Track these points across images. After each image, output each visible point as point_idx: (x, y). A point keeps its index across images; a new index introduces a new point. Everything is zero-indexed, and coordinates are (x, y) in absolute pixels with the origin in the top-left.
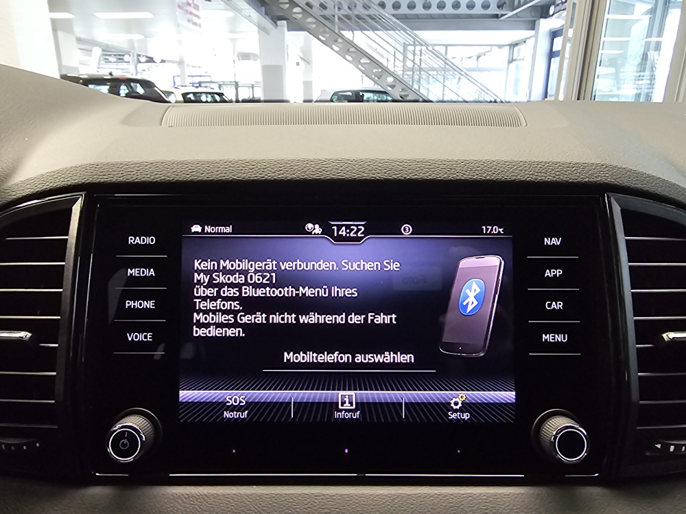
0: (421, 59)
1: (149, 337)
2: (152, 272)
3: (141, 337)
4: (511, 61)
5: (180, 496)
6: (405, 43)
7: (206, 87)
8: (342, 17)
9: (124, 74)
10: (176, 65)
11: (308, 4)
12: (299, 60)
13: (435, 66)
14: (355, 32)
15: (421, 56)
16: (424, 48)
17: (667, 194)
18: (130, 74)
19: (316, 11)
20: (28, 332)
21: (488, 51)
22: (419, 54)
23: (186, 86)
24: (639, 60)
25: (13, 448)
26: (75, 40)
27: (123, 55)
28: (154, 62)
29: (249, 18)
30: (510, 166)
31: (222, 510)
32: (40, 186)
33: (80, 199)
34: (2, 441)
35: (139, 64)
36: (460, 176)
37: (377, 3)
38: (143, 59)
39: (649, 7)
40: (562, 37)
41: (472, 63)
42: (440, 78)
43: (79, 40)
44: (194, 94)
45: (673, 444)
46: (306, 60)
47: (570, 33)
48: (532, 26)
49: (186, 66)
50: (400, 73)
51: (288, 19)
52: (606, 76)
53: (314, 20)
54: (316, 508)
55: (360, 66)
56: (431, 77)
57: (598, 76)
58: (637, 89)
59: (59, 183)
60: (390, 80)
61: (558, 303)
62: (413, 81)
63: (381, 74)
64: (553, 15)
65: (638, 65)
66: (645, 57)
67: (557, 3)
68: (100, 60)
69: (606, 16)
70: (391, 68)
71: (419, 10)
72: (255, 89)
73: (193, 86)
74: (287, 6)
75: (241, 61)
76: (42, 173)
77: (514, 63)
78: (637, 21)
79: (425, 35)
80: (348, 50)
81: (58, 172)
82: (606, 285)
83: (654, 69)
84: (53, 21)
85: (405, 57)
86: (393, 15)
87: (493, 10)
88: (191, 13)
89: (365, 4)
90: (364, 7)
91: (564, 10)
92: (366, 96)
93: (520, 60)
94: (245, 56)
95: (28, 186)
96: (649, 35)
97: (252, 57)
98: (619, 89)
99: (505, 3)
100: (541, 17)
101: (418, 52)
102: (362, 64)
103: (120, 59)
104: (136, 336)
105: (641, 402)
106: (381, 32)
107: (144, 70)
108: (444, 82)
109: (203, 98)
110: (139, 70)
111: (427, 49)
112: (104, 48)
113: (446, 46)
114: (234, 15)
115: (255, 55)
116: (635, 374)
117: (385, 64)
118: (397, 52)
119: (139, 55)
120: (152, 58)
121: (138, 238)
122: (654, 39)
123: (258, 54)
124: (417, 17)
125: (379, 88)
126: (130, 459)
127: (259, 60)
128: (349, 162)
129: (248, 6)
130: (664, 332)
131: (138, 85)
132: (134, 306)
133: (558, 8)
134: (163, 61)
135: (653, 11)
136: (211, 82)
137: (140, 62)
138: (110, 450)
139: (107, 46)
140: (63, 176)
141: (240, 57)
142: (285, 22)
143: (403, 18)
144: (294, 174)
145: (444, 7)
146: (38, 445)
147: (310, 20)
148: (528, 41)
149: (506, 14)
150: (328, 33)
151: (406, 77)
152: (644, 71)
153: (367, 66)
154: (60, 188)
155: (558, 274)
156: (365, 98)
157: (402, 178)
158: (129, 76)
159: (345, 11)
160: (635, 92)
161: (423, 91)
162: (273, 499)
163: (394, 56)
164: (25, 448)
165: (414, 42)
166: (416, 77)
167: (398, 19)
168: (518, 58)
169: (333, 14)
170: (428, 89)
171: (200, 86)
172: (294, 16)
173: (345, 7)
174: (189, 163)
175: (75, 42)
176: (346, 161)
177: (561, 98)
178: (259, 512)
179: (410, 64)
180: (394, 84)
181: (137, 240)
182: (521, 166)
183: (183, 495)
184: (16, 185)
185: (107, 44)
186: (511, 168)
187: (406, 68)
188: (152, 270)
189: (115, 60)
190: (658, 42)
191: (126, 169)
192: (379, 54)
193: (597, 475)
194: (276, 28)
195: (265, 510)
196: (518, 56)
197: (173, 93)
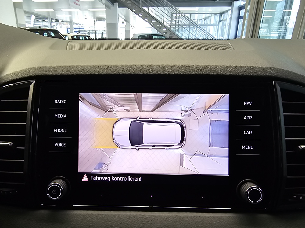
0: (179, 20)
1: (64, 145)
2: (65, 116)
3: (60, 145)
4: (220, 21)
6: (172, 13)
7: (82, 33)
8: (144, 1)
9: (45, 27)
10: (68, 23)
12: (123, 21)
13: (186, 23)
14: (149, 8)
15: (179, 18)
16: (180, 15)
18: (48, 27)
20: (12, 142)
21: (210, 17)
22: (178, 18)
23: (73, 33)
24: (279, 20)
25: (6, 193)
26: (23, 12)
27: (45, 19)
28: (59, 22)
29: (101, 2)
31: (98, 221)
32: (15, 77)
33: (33, 83)
34: (1, 190)
36: (206, 73)
38: (54, 21)
40: (244, 10)
41: (202, 22)
42: (188, 29)
43: (25, 12)
44: (77, 36)
45: (301, 196)
46: (127, 20)
47: (249, 7)
48: (231, 4)
49: (73, 23)
50: (169, 26)
51: (119, 2)
52: (264, 28)
53: (131, 2)
54: (139, 221)
55: (151, 24)
56: (183, 28)
57: (261, 27)
58: (279, 34)
59: (23, 76)
60: (165, 29)
61: (250, 131)
62: (175, 31)
63: (161, 27)
65: (279, 23)
66: (283, 19)
68: (34, 21)
70: (165, 24)
72: (104, 34)
73: (76, 33)
76: (16, 71)
77: (222, 22)
78: (280, 2)
79: (181, 9)
80: (146, 16)
81: (23, 70)
82: (273, 124)
83: (287, 24)
84: (14, 4)
85: (172, 19)
92: (154, 37)
93: (224, 20)
94: (99, 19)
95: (10, 77)
96: (285, 8)
97: (102, 20)
98: (270, 34)
100: (235, 0)
101: (178, 17)
103: (43, 20)
105: (288, 177)
106: (161, 8)
107: (54, 26)
108: (189, 30)
109: (81, 38)
110: (52, 26)
111: (182, 15)
112: (36, 15)
113: (191, 14)
116: (286, 164)
117: (162, 22)
118: (168, 17)
119: (52, 19)
120: (58, 20)
121: (59, 100)
122: (287, 10)
123: (105, 17)
125: (160, 33)
126: (57, 198)
127: (105, 21)
128: (155, 66)
130: (299, 145)
131: (52, 32)
132: (58, 131)
134: (63, 21)
136: (84, 31)
137: (52, 22)
138: (48, 194)
140: (25, 72)
141: (97, 20)
142: (117, 3)
143: (171, 1)
144: (129, 72)
146: (16, 191)
147: (129, 2)
148: (228, 12)
150: (137, 8)
151: (172, 28)
152: (282, 25)
153: (154, 23)
154: (24, 78)
155: (250, 118)
156: (153, 38)
157: (179, 74)
160: (277, 35)
161: (180, 35)
162: (120, 217)
163: (167, 18)
164: (11, 193)
165: (176, 12)
166: (177, 28)
167: (169, 2)
168: (224, 19)
170: (182, 34)
171: (79, 33)
174: (82, 67)
175: (23, 13)
176: (153, 66)
177: (244, 37)
178: (114, 222)
179: (174, 22)
180: (166, 31)
181: (59, 102)
182: (234, 68)
183: (80, 214)
184: (5, 76)
185: (38, 14)
186: (230, 69)
187: (172, 24)
188: (65, 115)
189: (41, 21)
190: (289, 11)
191: (53, 69)
192: (160, 17)
193: (265, 209)
194: (113, 6)
195: (116, 222)
196: (223, 18)
197: (67, 36)
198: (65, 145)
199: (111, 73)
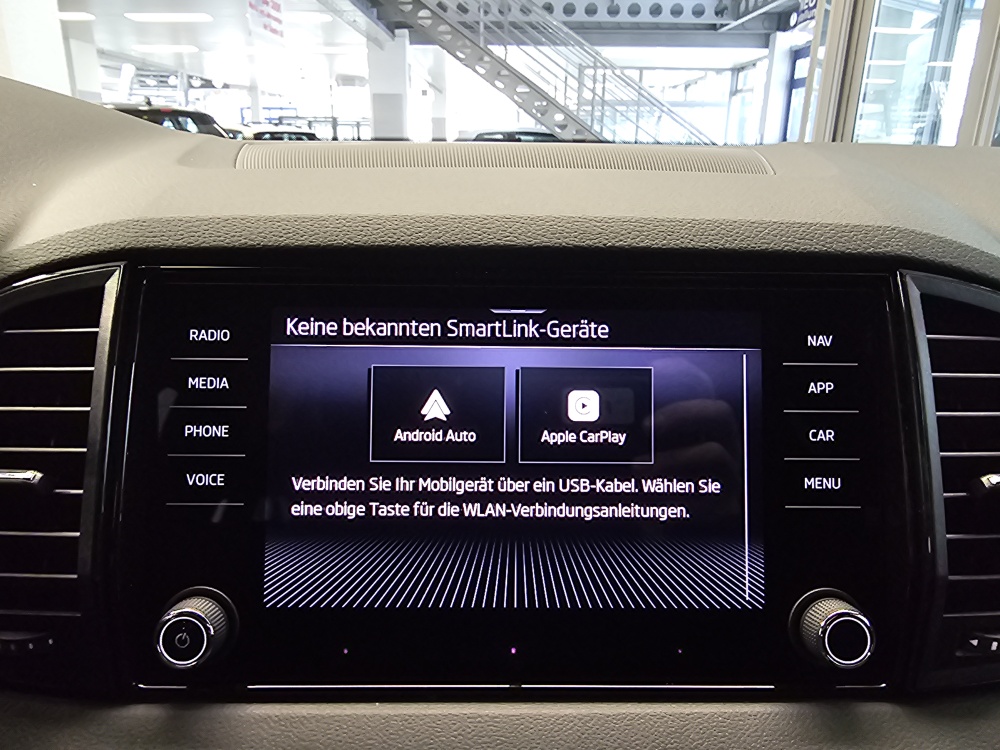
0: (604, 88)
1: (219, 479)
2: (225, 383)
3: (207, 480)
4: (734, 92)
5: (266, 719)
6: (580, 65)
7: (289, 124)
8: (491, 25)
9: (169, 104)
10: (245, 92)
11: (441, 5)
12: (427, 87)
13: (625, 98)
14: (508, 47)
15: (604, 82)
16: (609, 72)
17: (988, 273)
18: (177, 104)
19: (453, 15)
20: (39, 471)
21: (701, 78)
22: (602, 81)
23: (260, 123)
24: (917, 94)
25: (13, 647)
26: (95, 52)
27: (168, 77)
28: (214, 87)
29: (353, 24)
30: (759, 229)
31: (329, 739)
32: (57, 253)
33: (117, 273)
35: (191, 90)
36: (687, 243)
37: (541, 5)
38: (196, 83)
39: (934, 16)
40: (808, 59)
41: (678, 95)
42: (632, 116)
43: (101, 53)
44: (272, 134)
45: (995, 640)
46: (437, 87)
47: (821, 52)
48: (766, 41)
49: (259, 92)
50: (573, 107)
51: (411, 27)
52: (871, 115)
53: (449, 29)
54: (470, 736)
55: (516, 98)
56: (618, 114)
57: (862, 115)
58: (916, 135)
59: (85, 248)
60: (559, 117)
61: (828, 431)
62: (592, 120)
63: (547, 108)
64: (795, 26)
65: (917, 100)
66: (926, 90)
67: (801, 8)
68: (132, 83)
69: (874, 29)
70: (561, 100)
71: (602, 16)
72: (361, 128)
73: (270, 123)
74: (410, 7)
75: (341, 87)
76: (59, 232)
77: (739, 95)
78: (915, 37)
79: (609, 52)
80: (499, 73)
81: (84, 231)
82: (900, 405)
83: (939, 107)
84: (65, 25)
85: (581, 84)
86: (565, 23)
87: (709, 18)
88: (269, 16)
89: (523, 6)
90: (521, 10)
91: (812, 18)
92: (524, 139)
93: (747, 91)
94: (347, 80)
95: (39, 253)
96: (933, 57)
97: (357, 82)
98: (889, 134)
99: (726, 8)
100: (779, 29)
101: (600, 78)
102: (518, 94)
103: (162, 82)
104: (200, 478)
105: (951, 578)
106: (547, 48)
107: (198, 99)
108: (637, 121)
110: (190, 98)
111: (614, 73)
112: (139, 65)
113: (641, 69)
114: (331, 19)
115: (362, 79)
116: (943, 536)
117: (552, 94)
118: (569, 77)
119: (191, 77)
120: (210, 81)
121: (203, 332)
122: (940, 64)
123: (367, 78)
124: (599, 26)
125: (543, 129)
126: (192, 662)
127: (368, 85)
128: (522, 221)
129: (352, 7)
130: (985, 475)
131: (189, 120)
132: (198, 433)
133: (802, 16)
134: (226, 86)
135: (938, 23)
136: (297, 117)
137: (192, 87)
138: (161, 648)
139: (144, 62)
140: (92, 237)
141: (340, 82)
142: (406, 31)
143: (580, 28)
144: (440, 238)
145: (638, 13)
146: (51, 642)
147: (443, 28)
148: (758, 63)
149: (726, 25)
150: (468, 47)
151: (581, 113)
152: (925, 109)
153: (525, 96)
154: (87, 255)
155: (827, 389)
157: (600, 245)
158: (176, 107)
159: (494, 16)
161: (606, 133)
162: (406, 723)
163: (566, 82)
164: (31, 646)
165: (595, 63)
166: (597, 114)
167: (571, 29)
168: (745, 88)
169: (477, 19)
170: (614, 131)
171: (281, 123)
172: (420, 22)
173: (495, 9)
174: (283, 220)
175: (95, 54)
176: (518, 219)
177: (807, 139)
178: (385, 742)
179: (588, 95)
180: (565, 123)
181: (203, 335)
182: (775, 229)
183: (270, 717)
184: (21, 250)
185: (144, 59)
186: (761, 232)
187: (582, 101)
188: (225, 379)
189: (155, 83)
190: (946, 68)
191: (188, 228)
192: (543, 79)
193: (884, 685)
194: (393, 39)
195: (394, 739)
196: (744, 85)
197: (240, 132)
198: (221, 482)
199: (379, 242)
